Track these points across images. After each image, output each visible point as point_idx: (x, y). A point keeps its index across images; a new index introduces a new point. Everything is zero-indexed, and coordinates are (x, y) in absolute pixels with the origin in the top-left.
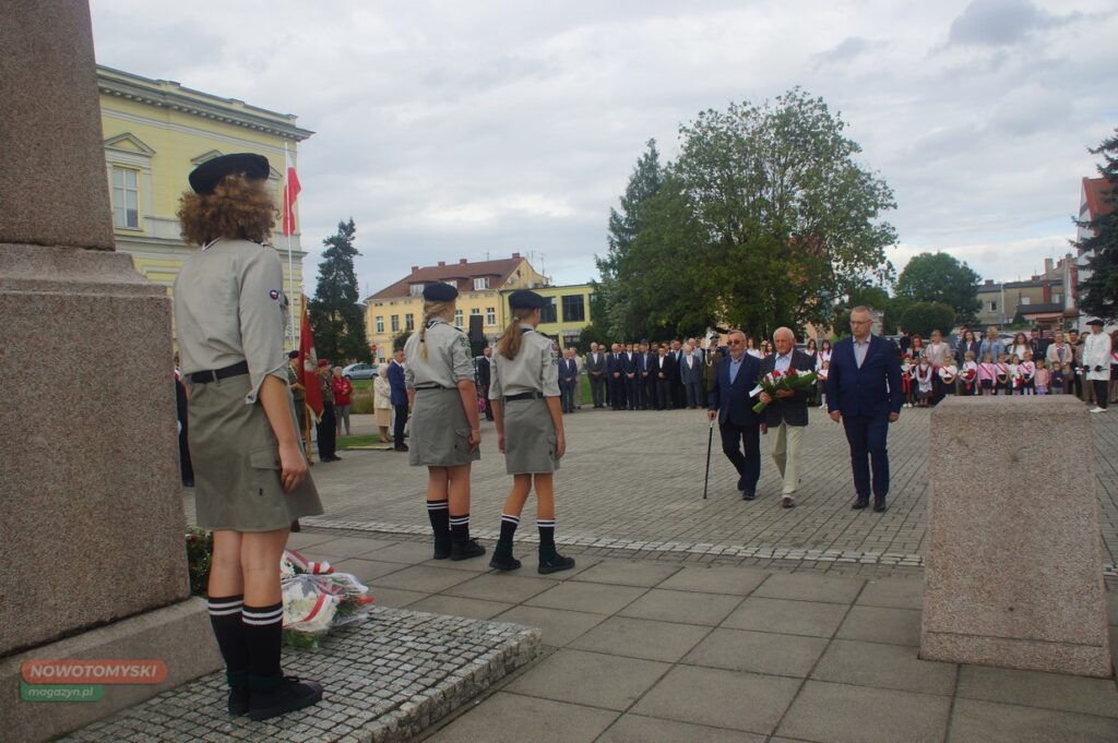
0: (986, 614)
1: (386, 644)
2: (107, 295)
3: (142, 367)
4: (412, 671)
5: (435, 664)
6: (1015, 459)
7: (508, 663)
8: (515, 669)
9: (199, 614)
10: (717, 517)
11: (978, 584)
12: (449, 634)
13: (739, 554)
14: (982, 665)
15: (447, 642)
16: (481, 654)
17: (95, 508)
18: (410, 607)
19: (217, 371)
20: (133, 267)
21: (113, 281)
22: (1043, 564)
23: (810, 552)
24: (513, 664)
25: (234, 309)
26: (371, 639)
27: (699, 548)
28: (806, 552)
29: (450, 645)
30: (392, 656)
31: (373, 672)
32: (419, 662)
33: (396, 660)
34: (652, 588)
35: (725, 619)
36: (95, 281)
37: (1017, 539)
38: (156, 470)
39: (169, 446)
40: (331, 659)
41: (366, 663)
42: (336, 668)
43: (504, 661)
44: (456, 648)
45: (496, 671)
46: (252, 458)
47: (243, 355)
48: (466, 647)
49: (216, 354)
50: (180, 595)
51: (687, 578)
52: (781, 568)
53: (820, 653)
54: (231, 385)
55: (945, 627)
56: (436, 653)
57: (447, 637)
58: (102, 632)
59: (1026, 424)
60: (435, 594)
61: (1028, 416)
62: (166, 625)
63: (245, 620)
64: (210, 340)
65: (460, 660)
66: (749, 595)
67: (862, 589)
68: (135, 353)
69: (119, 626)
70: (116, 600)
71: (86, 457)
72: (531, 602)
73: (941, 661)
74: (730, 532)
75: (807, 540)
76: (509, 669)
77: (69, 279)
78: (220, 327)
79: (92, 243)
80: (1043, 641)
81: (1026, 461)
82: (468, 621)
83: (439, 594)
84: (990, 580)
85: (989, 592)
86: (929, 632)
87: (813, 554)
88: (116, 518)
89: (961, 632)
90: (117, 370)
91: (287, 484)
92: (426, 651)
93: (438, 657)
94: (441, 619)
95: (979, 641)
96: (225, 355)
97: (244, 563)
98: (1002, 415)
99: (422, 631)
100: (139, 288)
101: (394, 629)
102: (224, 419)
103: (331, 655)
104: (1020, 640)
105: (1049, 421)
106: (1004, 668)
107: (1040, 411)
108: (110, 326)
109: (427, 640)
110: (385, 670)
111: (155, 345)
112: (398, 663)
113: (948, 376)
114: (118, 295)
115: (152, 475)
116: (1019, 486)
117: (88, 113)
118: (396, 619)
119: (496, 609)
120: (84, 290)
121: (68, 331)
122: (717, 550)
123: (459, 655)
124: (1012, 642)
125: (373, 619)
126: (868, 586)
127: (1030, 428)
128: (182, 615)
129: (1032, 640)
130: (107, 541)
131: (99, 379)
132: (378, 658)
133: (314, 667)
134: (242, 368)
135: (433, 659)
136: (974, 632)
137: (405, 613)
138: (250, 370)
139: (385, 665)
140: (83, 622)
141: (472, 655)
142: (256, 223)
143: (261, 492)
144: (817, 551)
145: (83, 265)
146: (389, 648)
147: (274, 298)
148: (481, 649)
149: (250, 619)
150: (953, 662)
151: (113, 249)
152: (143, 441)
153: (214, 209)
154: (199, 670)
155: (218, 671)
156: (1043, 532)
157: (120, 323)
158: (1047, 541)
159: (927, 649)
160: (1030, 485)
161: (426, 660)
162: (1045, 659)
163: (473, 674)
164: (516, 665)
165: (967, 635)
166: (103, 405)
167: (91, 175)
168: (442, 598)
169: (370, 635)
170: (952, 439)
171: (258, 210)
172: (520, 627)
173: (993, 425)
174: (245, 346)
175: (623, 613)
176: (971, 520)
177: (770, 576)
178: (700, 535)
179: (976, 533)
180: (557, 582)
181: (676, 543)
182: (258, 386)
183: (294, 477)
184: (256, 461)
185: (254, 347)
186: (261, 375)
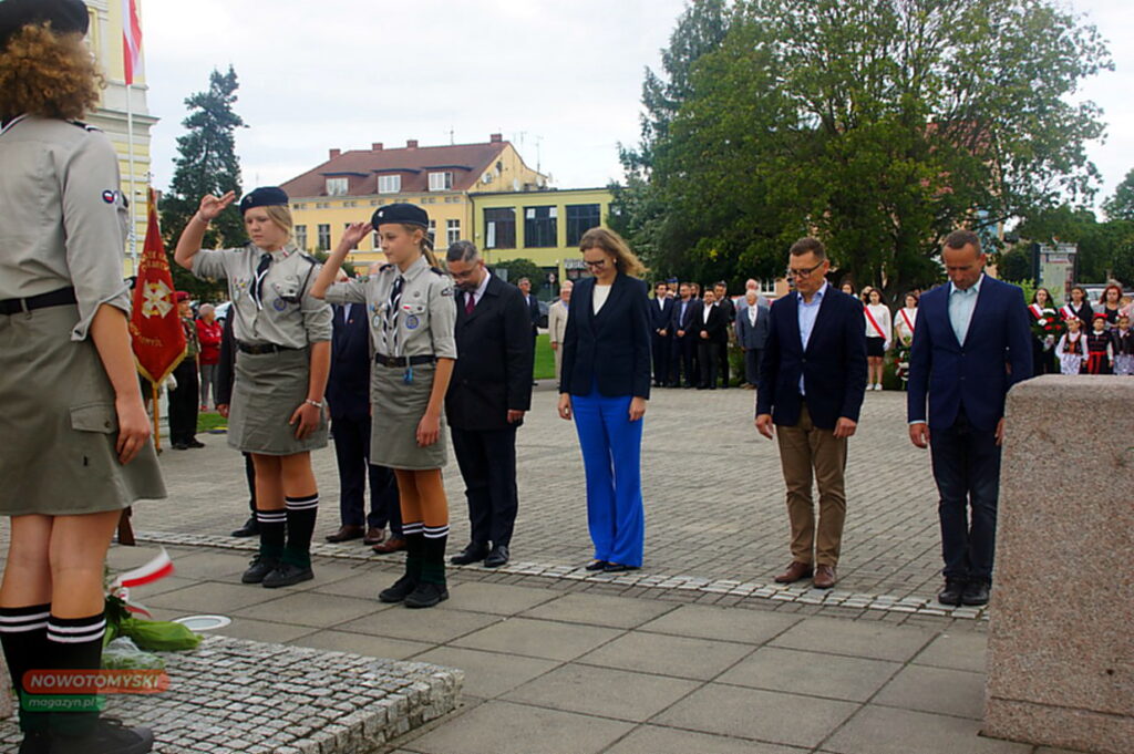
1: (248, 685)
4: (280, 718)
5: (313, 710)
6: (1121, 463)
7: (413, 714)
8: (422, 723)
10: (754, 545)
11: (1063, 634)
12: (337, 675)
13: (775, 597)
14: (1068, 748)
15: (332, 683)
16: (376, 699)
18: (286, 644)
19: (28, 299)
23: (881, 598)
24: (421, 716)
25: (56, 216)
26: (228, 678)
27: (719, 587)
28: (875, 598)
29: (335, 687)
30: (255, 699)
31: (227, 718)
32: (291, 707)
33: (261, 704)
34: (631, 629)
35: (725, 671)
37: (1119, 574)
40: (168, 703)
41: (217, 708)
42: (175, 714)
43: (408, 711)
44: (344, 691)
45: (396, 722)
46: (74, 416)
47: (69, 280)
48: (356, 690)
49: (28, 278)
51: (686, 619)
52: (833, 617)
53: (843, 719)
54: (47, 318)
55: (1016, 692)
56: (316, 697)
57: (334, 678)
60: (323, 629)
63: (50, 636)
64: (23, 262)
65: (347, 706)
66: (764, 644)
67: (928, 644)
72: (459, 643)
73: (1011, 739)
74: (768, 567)
75: (881, 581)
78: (37, 243)
82: (365, 659)
83: (330, 629)
84: (1080, 630)
85: (1079, 646)
86: (994, 698)
87: (886, 601)
89: (1040, 700)
92: (303, 694)
93: (317, 702)
94: (327, 656)
95: (1064, 714)
96: (42, 279)
97: (53, 558)
99: (300, 670)
101: (260, 667)
102: (34, 364)
103: (170, 699)
104: (1121, 716)
109: (305, 681)
110: (243, 716)
112: (262, 708)
118: (265, 655)
119: (411, 649)
122: (745, 589)
123: (346, 700)
124: (1110, 719)
125: (233, 655)
126: (938, 639)
132: (234, 701)
133: (144, 713)
134: (66, 296)
135: (310, 704)
136: (1057, 701)
137: (278, 648)
138: (78, 298)
139: (243, 711)
141: (363, 700)
143: (86, 463)
144: (891, 598)
146: (251, 690)
147: (109, 201)
148: (377, 693)
149: (58, 634)
150: (1026, 742)
159: (990, 723)
161: (301, 705)
163: (363, 724)
164: (426, 717)
165: (1048, 705)
168: (335, 634)
169: (227, 674)
170: (1033, 432)
172: (435, 668)
173: (1092, 414)
174: (72, 267)
175: (585, 659)
176: (1056, 544)
177: (801, 621)
178: (725, 569)
179: (1062, 563)
180: (499, 618)
181: (688, 578)
182: (89, 319)
183: (137, 441)
184: (80, 421)
185: (84, 269)
186: (95, 303)
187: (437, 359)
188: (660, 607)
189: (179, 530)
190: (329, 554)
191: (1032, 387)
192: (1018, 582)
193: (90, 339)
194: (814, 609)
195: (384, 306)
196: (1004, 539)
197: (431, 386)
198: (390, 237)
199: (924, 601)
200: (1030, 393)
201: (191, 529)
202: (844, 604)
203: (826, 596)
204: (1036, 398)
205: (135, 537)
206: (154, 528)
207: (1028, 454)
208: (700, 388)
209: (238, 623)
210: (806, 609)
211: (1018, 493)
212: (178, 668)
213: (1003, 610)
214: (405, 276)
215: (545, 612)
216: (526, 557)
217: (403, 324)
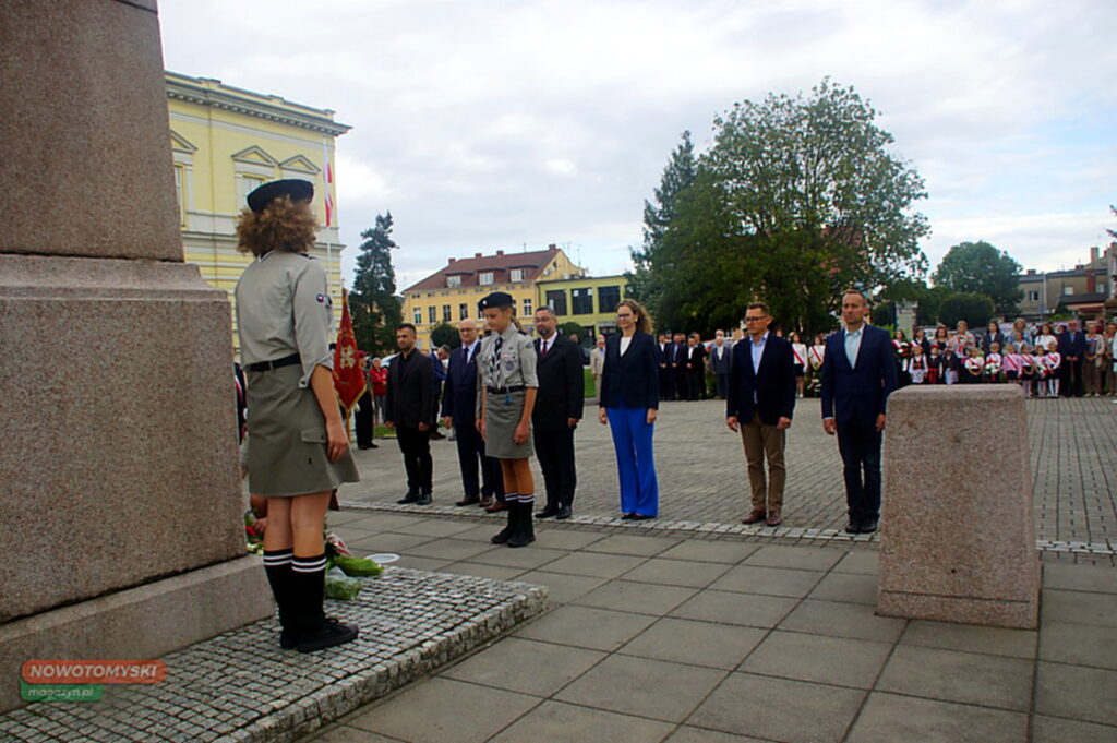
0: (934, 575)
1: (414, 597)
2: (179, 299)
3: (208, 360)
4: (434, 618)
5: (454, 613)
6: (957, 440)
7: (517, 614)
8: (523, 620)
9: (255, 568)
10: (728, 500)
11: (925, 549)
12: (468, 591)
13: (744, 533)
14: (928, 620)
15: (465, 596)
16: (493, 605)
17: (171, 477)
18: (435, 571)
19: (273, 362)
20: (199, 276)
21: (184, 288)
22: (980, 532)
23: (810, 531)
24: (522, 615)
25: (289, 311)
26: (401, 593)
27: (707, 527)
28: (806, 531)
29: (467, 598)
30: (418, 606)
31: (401, 618)
32: (440, 611)
33: (422, 609)
34: (653, 557)
35: (714, 582)
36: (170, 288)
37: (958, 510)
38: (219, 446)
39: (230, 426)
40: (366, 609)
41: (395, 612)
42: (370, 615)
43: (514, 612)
44: (473, 601)
45: (506, 620)
46: (303, 433)
47: (297, 349)
48: (481, 600)
49: (272, 349)
50: (240, 552)
51: (687, 549)
52: (780, 544)
53: (790, 609)
54: (285, 373)
55: (897, 587)
56: (455, 605)
57: (466, 593)
58: (176, 579)
59: (967, 409)
60: (457, 562)
61: (969, 402)
62: (227, 576)
63: (294, 568)
64: (271, 340)
65: (476, 610)
66: (738, 563)
67: (841, 559)
68: (202, 348)
69: (189, 575)
70: (187, 554)
71: (164, 435)
72: (544, 568)
73: (895, 617)
74: (737, 514)
75: (809, 520)
76: (516, 620)
77: (149, 287)
78: (279, 328)
79: (166, 257)
80: (979, 598)
81: (966, 441)
82: (485, 580)
83: (462, 561)
84: (936, 546)
85: (935, 556)
86: (884, 591)
87: (812, 533)
88: (188, 486)
89: (911, 591)
90: (188, 362)
91: (333, 456)
92: (447, 603)
93: (457, 608)
94: (462, 578)
95: (926, 599)
96: (281, 349)
97: (293, 521)
98: (946, 402)
99: (444, 588)
100: (204, 294)
101: (420, 586)
102: (279, 401)
103: (366, 606)
104: (960, 598)
105: (986, 407)
106: (946, 622)
107: (979, 398)
108: (182, 326)
109: (448, 595)
110: (412, 617)
111: (218, 342)
112: (422, 612)
113: (975, 367)
114: (188, 300)
115: (217, 451)
116: (961, 464)
117: (162, 147)
118: (423, 578)
119: (513, 573)
120: (161, 296)
121: (148, 330)
122: (723, 529)
123: (475, 606)
124: (954, 600)
125: (402, 579)
126: (847, 557)
127: (970, 412)
128: (240, 569)
129: (971, 598)
130: (180, 505)
131: (173, 369)
132: (405, 608)
133: (351, 615)
134: (295, 359)
135: (452, 609)
136: (922, 591)
137: (430, 575)
138: (303, 361)
139: (412, 613)
140: (162, 572)
141: (485, 606)
142: (299, 239)
143: (310, 461)
144: (816, 530)
145: (160, 275)
146: (415, 600)
147: (321, 301)
148: (494, 602)
149: (300, 568)
150: (904, 618)
151: (182, 261)
152: (209, 422)
153: (264, 226)
154: (255, 616)
155: (270, 617)
156: (981, 504)
157: (190, 323)
158: (984, 512)
159: (882, 607)
160: (970, 463)
161: (447, 610)
162: (982, 614)
163: (486, 621)
164: (525, 616)
165: (917, 594)
166: (177, 391)
167: (166, 198)
168: (465, 565)
169: (399, 591)
170: (903, 423)
171: (303, 227)
172: (529, 585)
173: (939, 410)
174: (298, 342)
175: (625, 577)
176: (920, 493)
177: (761, 547)
178: (709, 516)
179: (924, 505)
180: (568, 552)
181: (686, 523)
182: (310, 373)
183: (339, 448)
184: (306, 435)
185: (306, 343)
186: (312, 365)
187: (526, 388)
188: (672, 542)
189: (365, 500)
190: (458, 513)
191: (903, 394)
192: (898, 517)
193: (310, 386)
194: (768, 540)
195: (490, 357)
196: (889, 491)
197: (523, 405)
198: (493, 317)
199: (836, 531)
200: (901, 398)
201: (372, 500)
202: (789, 535)
203: (775, 531)
204: (904, 402)
205: (340, 504)
206: (349, 499)
207: (901, 437)
208: (688, 400)
209: (404, 557)
210: (762, 540)
211: (896, 461)
212: (370, 587)
213: (888, 536)
214: (503, 337)
215: (598, 547)
216: (583, 513)
217: (503, 367)
